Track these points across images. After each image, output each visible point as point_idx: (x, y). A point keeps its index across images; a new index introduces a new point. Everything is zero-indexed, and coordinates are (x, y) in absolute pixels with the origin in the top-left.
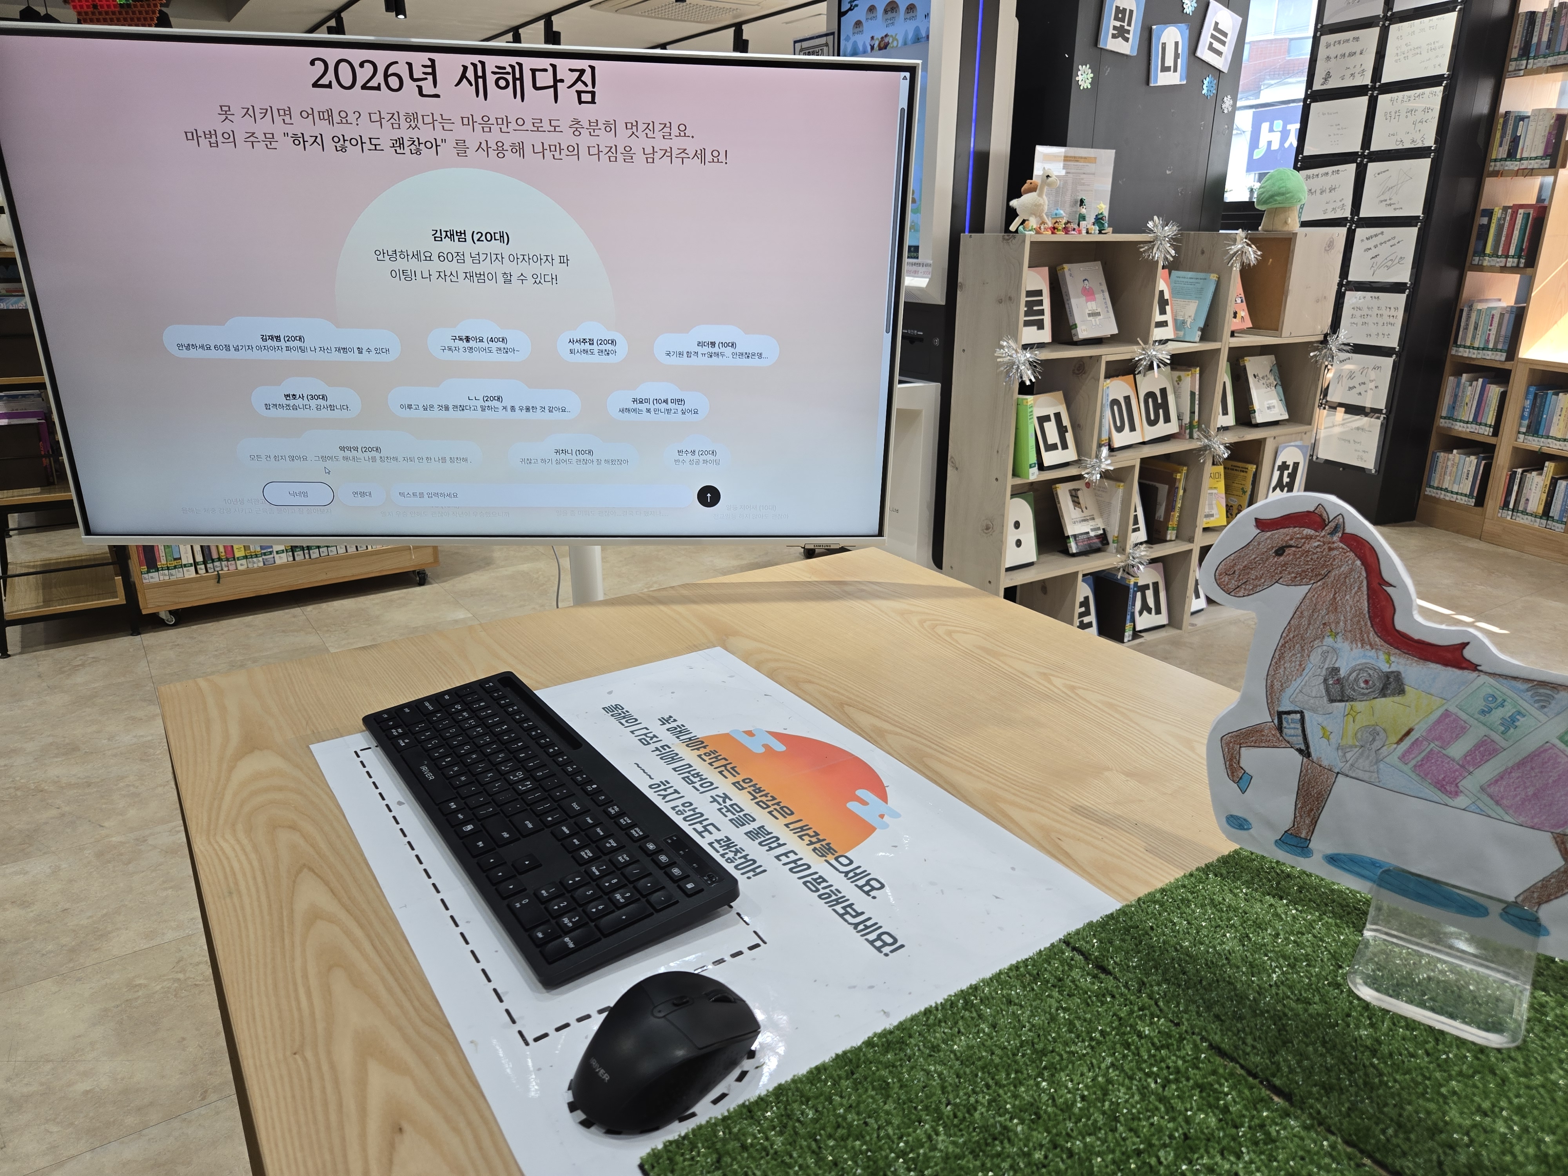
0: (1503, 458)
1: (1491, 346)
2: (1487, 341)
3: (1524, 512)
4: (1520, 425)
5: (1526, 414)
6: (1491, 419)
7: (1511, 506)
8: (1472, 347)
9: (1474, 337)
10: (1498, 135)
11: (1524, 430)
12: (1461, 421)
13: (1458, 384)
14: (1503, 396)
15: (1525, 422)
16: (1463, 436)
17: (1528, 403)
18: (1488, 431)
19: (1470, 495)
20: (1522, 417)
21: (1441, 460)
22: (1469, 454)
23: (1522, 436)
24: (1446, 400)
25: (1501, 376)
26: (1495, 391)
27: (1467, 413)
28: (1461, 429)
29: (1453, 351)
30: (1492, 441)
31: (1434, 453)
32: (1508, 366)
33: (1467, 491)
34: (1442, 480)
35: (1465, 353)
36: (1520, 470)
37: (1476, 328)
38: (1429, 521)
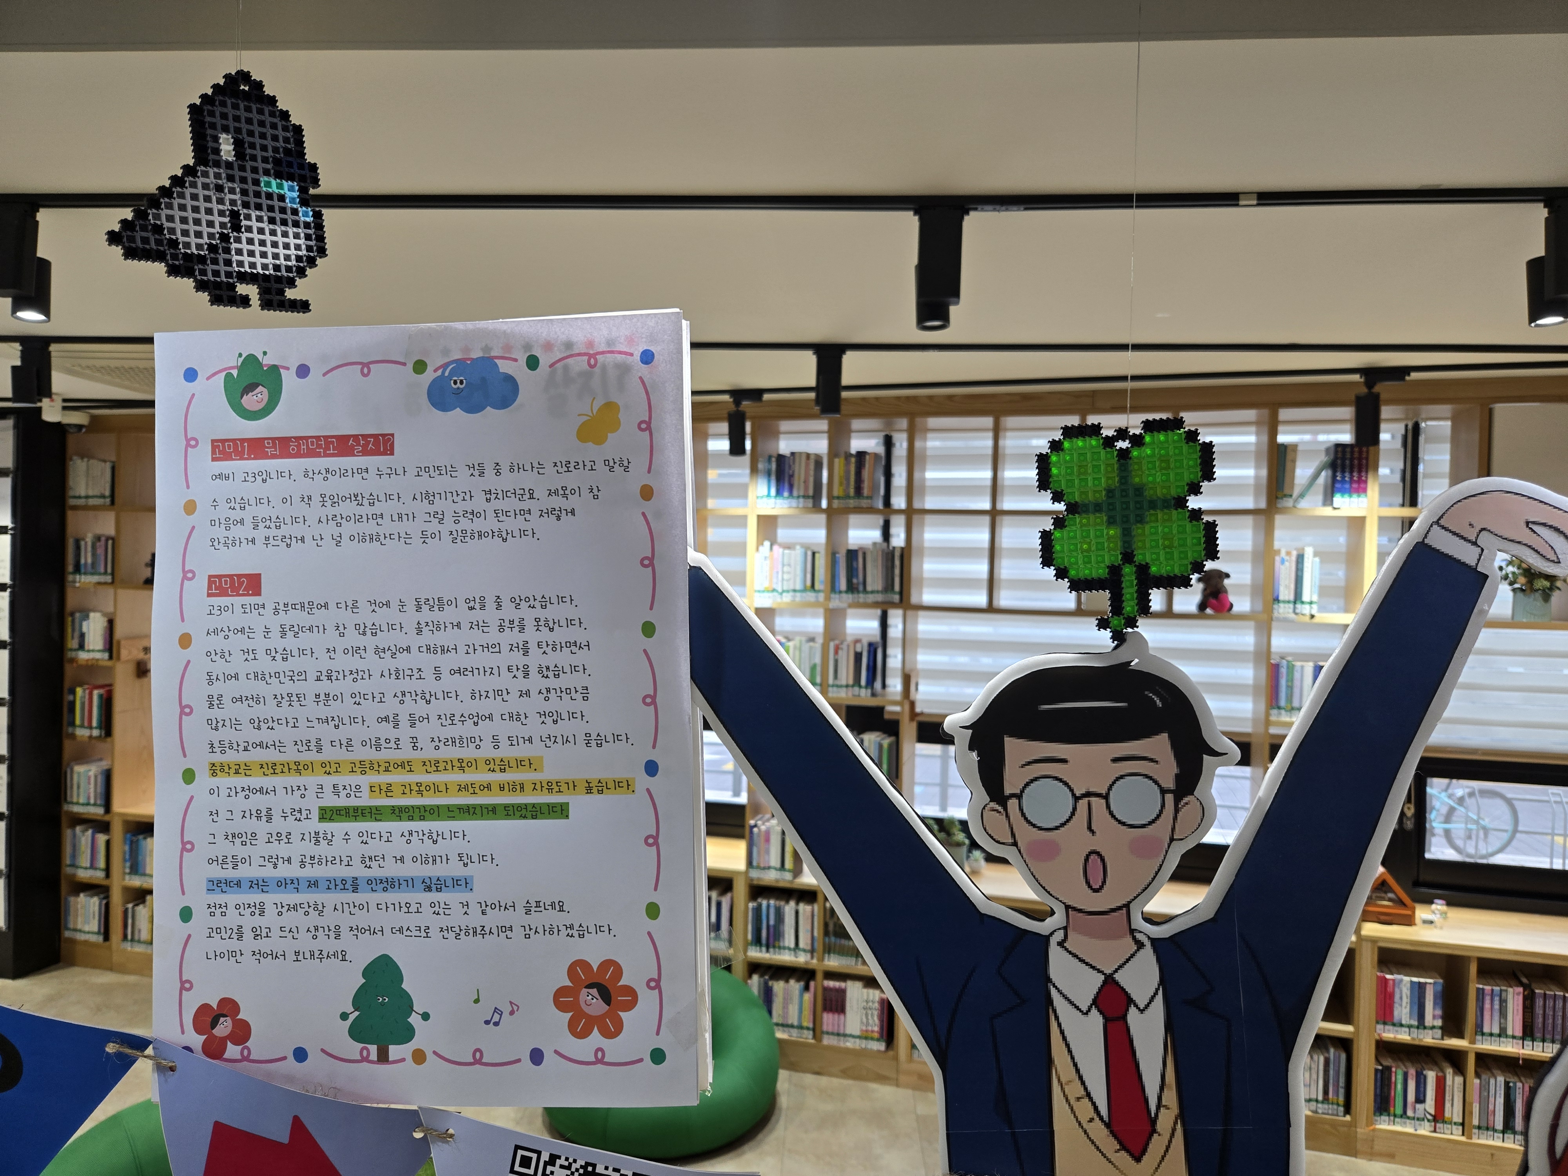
0: (116, 897)
1: (92, 801)
2: (89, 798)
3: (139, 941)
4: (124, 867)
5: (127, 857)
6: (102, 864)
7: (129, 937)
8: (78, 803)
9: (78, 795)
10: (69, 630)
11: (128, 870)
12: (82, 868)
13: (74, 835)
14: (108, 843)
15: (128, 864)
16: (85, 881)
17: (127, 848)
18: (101, 874)
19: (99, 933)
20: (125, 860)
21: (72, 904)
22: (92, 896)
23: (127, 877)
24: (68, 850)
25: (103, 827)
26: (102, 838)
27: (84, 860)
28: (83, 875)
29: (66, 807)
30: (105, 882)
31: (66, 899)
32: (107, 818)
33: (96, 929)
34: (76, 922)
35: (76, 809)
36: (130, 906)
37: (79, 787)
38: (71, 962)
